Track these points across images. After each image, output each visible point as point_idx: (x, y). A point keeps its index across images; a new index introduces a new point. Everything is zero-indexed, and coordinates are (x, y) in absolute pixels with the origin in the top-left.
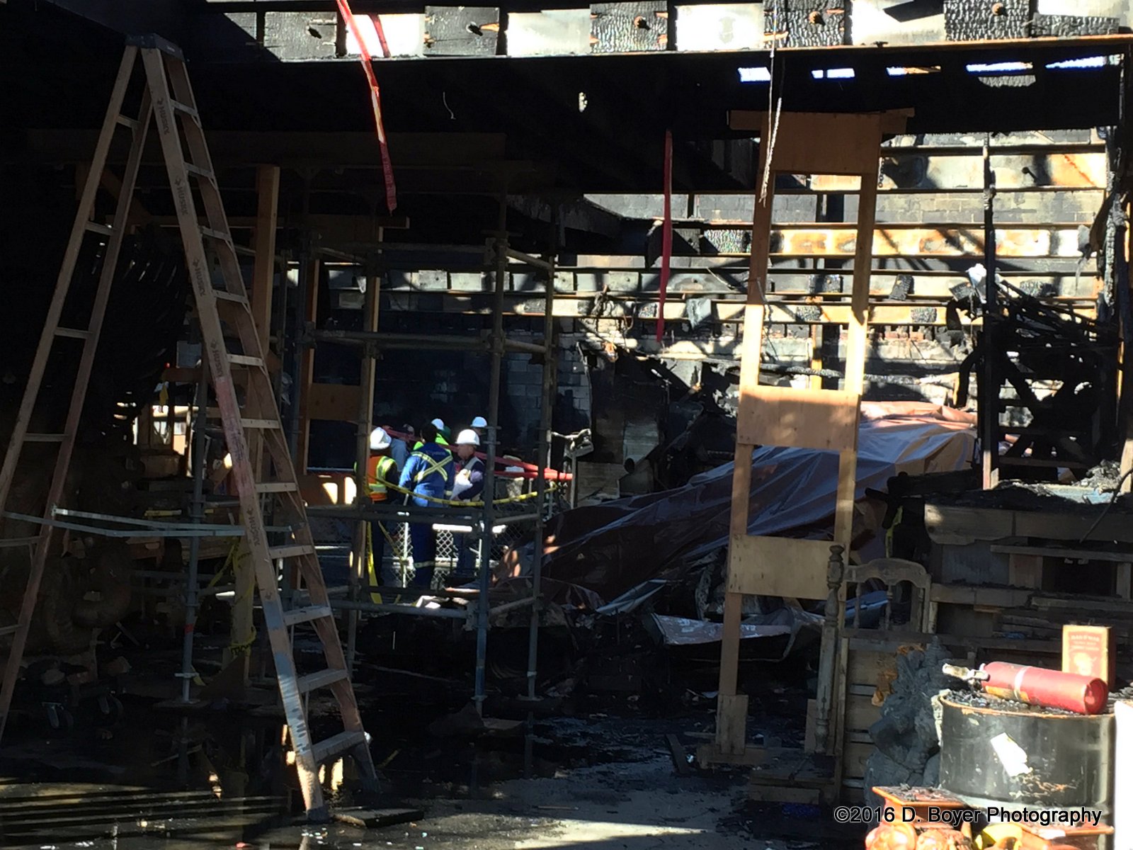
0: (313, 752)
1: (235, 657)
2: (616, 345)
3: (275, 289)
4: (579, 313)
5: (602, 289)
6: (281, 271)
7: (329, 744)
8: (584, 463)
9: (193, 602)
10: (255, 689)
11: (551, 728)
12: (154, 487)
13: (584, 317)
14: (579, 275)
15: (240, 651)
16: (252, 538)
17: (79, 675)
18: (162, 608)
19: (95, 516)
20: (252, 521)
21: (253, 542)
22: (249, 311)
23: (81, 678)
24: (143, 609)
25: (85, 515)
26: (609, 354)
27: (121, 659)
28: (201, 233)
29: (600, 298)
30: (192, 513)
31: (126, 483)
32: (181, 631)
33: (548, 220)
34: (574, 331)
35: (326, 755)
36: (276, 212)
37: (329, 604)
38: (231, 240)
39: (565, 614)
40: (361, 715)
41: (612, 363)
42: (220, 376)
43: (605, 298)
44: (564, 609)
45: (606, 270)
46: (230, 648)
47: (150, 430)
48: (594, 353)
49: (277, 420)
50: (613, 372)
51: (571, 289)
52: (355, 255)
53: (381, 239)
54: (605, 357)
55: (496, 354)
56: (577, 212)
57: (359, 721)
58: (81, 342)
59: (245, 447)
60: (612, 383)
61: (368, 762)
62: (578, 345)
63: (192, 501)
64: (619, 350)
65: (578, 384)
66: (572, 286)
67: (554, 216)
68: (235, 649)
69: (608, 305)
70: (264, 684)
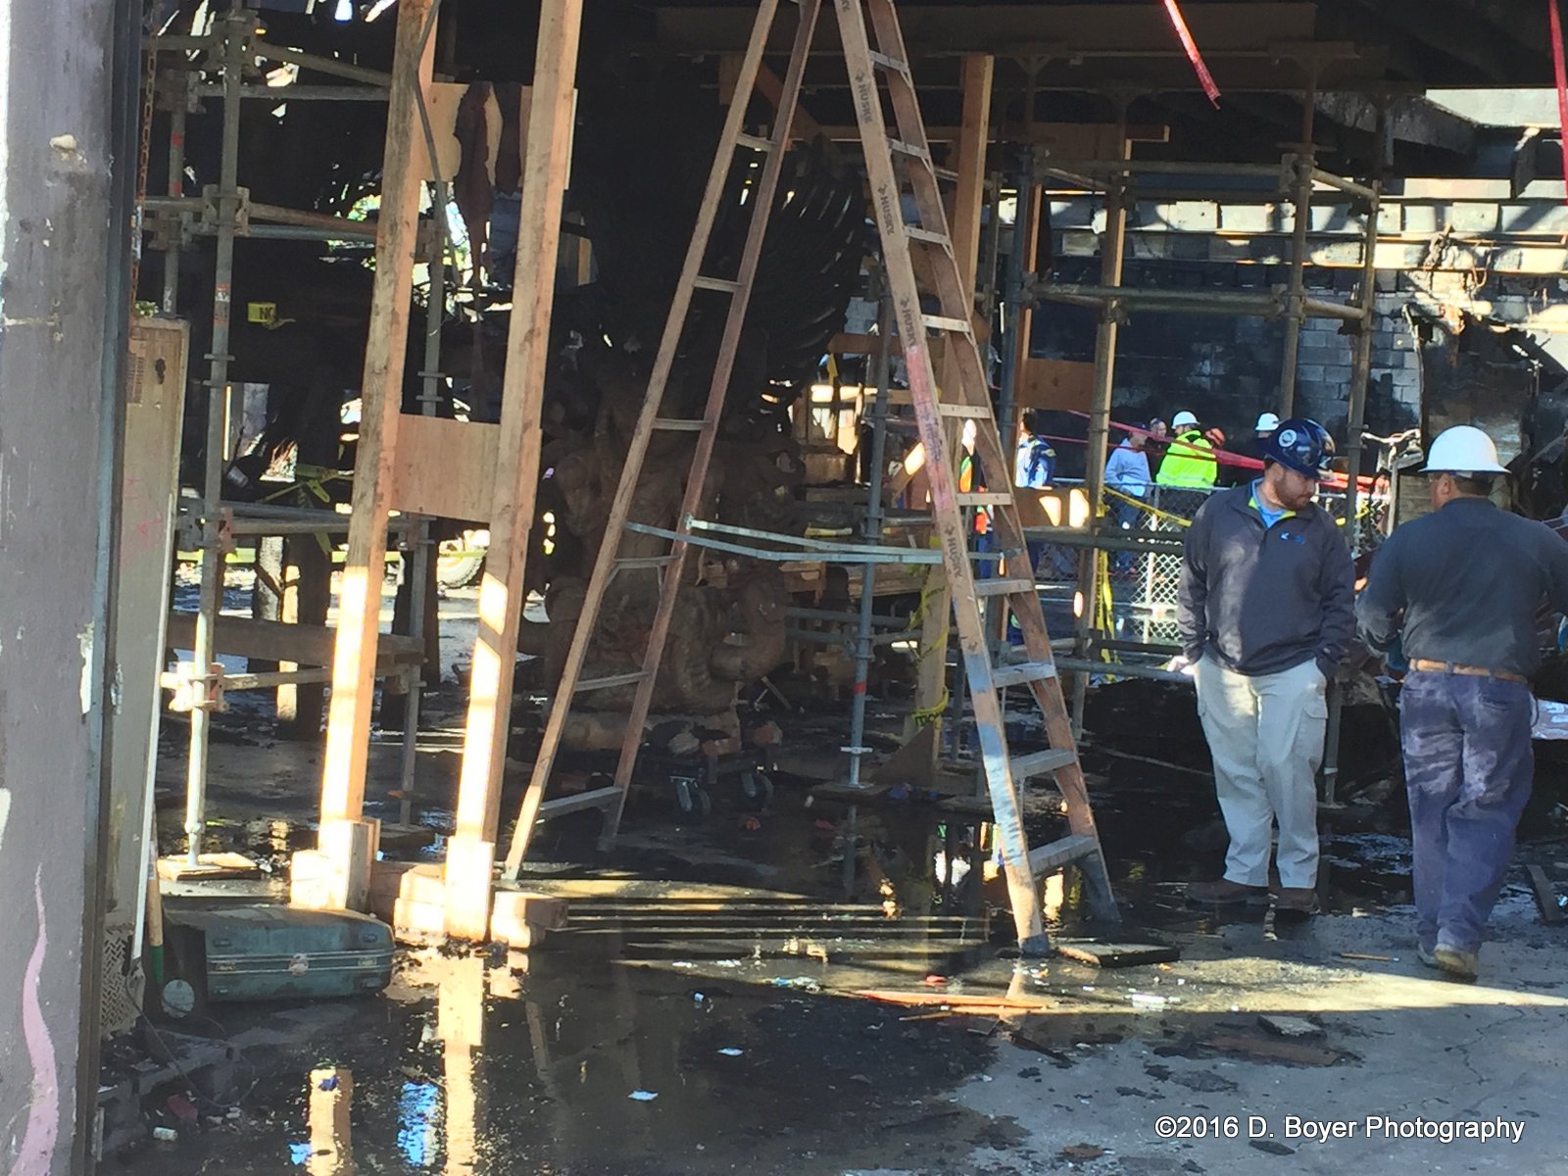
0: (1029, 860)
1: (921, 728)
2: (1462, 310)
3: (983, 228)
4: (1406, 263)
5: (1442, 229)
6: (991, 201)
7: (1050, 851)
8: (1409, 478)
9: (865, 652)
10: (947, 773)
11: (1358, 847)
12: (814, 496)
13: (1412, 270)
14: (1408, 209)
15: (928, 722)
16: (952, 569)
17: (717, 743)
18: (820, 659)
19: (743, 532)
20: (952, 542)
21: (954, 572)
22: (951, 256)
23: (720, 746)
24: (796, 661)
25: (729, 529)
26: (1451, 323)
27: (771, 724)
28: (890, 147)
29: (1438, 242)
30: (866, 532)
31: (782, 488)
32: (848, 692)
33: (1372, 129)
34: (1397, 289)
35: (1047, 865)
36: (987, 120)
37: (1053, 661)
38: (929, 158)
39: (1380, 689)
40: (1094, 815)
41: (1455, 336)
42: (912, 344)
43: (1447, 242)
44: (1378, 682)
45: (1449, 202)
46: (913, 716)
47: (807, 419)
48: (1427, 322)
49: (986, 406)
50: (1456, 350)
51: (1397, 229)
52: (1094, 179)
53: (1128, 156)
54: (1445, 328)
55: (1293, 319)
56: (1411, 116)
57: (1092, 823)
58: (727, 297)
59: (945, 443)
60: (1455, 363)
61: (1103, 878)
62: (1404, 309)
63: (867, 516)
64: (1466, 317)
65: (1400, 366)
66: (1399, 224)
67: (1380, 122)
68: (921, 718)
69: (1450, 252)
70: (958, 767)
